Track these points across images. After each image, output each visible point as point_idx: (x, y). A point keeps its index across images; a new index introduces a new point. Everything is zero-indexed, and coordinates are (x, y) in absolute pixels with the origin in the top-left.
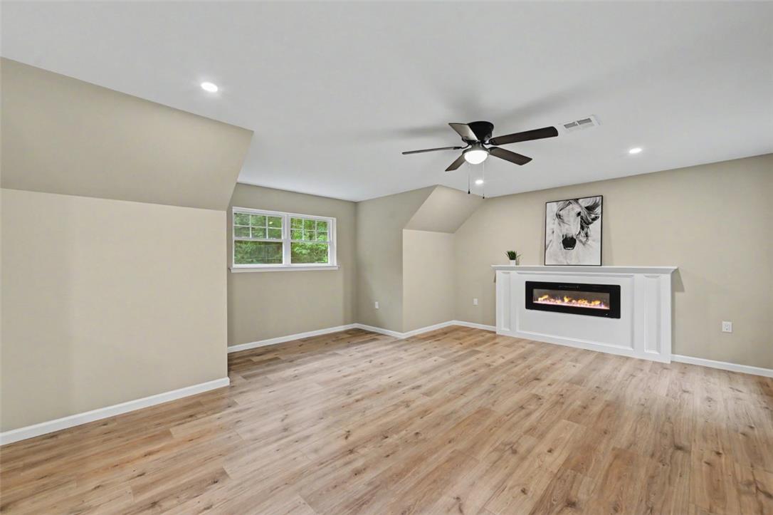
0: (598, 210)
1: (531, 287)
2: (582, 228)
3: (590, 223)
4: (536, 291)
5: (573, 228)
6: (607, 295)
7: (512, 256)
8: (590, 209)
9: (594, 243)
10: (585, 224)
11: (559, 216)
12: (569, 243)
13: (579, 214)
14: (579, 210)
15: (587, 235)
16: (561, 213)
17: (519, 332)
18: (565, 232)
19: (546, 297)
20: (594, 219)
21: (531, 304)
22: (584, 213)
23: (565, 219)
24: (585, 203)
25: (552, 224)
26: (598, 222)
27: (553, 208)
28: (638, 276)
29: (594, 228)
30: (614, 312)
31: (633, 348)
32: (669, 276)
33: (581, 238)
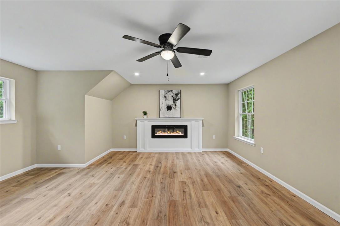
0: (179, 95)
1: (154, 128)
2: (174, 102)
3: (177, 101)
4: (156, 130)
5: (171, 102)
6: (183, 129)
7: (145, 113)
8: (177, 95)
9: (178, 108)
10: (175, 100)
11: (165, 96)
12: (169, 108)
13: (173, 96)
14: (173, 95)
15: (176, 106)
16: (166, 95)
17: (149, 150)
18: (168, 104)
19: (160, 132)
20: (178, 99)
21: (154, 136)
22: (175, 96)
23: (168, 98)
24: (175, 92)
25: (162, 100)
26: (179, 100)
27: (163, 93)
28: (193, 122)
29: (178, 102)
30: (185, 136)
31: (191, 148)
32: (201, 121)
33: (174, 106)
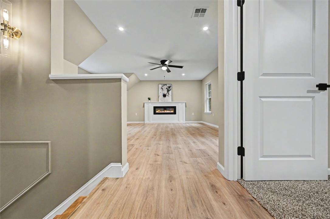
0: (171, 88)
1: (155, 108)
2: (167, 92)
3: (169, 91)
4: (156, 109)
5: (165, 92)
6: (173, 109)
7: (149, 99)
8: (169, 87)
9: (170, 96)
10: (168, 91)
11: (162, 88)
12: (164, 96)
13: (167, 88)
14: (167, 87)
15: (169, 94)
16: (162, 87)
17: (152, 122)
18: (164, 93)
19: (159, 111)
20: (170, 90)
21: (155, 113)
22: (168, 88)
23: (164, 89)
25: (160, 90)
27: (160, 86)
28: (180, 104)
29: (170, 92)
30: (175, 113)
31: (178, 120)
32: (185, 104)
33: (168, 94)
